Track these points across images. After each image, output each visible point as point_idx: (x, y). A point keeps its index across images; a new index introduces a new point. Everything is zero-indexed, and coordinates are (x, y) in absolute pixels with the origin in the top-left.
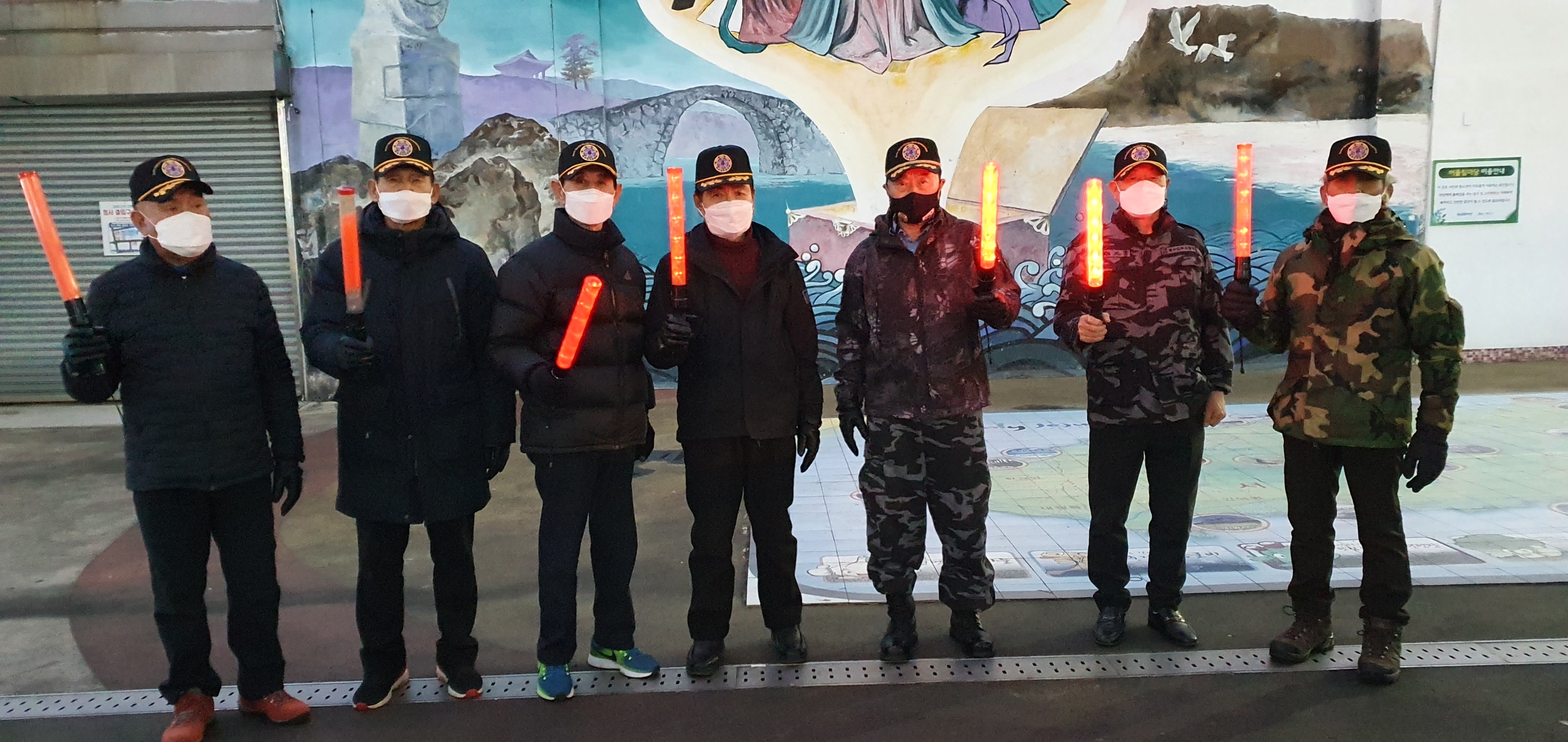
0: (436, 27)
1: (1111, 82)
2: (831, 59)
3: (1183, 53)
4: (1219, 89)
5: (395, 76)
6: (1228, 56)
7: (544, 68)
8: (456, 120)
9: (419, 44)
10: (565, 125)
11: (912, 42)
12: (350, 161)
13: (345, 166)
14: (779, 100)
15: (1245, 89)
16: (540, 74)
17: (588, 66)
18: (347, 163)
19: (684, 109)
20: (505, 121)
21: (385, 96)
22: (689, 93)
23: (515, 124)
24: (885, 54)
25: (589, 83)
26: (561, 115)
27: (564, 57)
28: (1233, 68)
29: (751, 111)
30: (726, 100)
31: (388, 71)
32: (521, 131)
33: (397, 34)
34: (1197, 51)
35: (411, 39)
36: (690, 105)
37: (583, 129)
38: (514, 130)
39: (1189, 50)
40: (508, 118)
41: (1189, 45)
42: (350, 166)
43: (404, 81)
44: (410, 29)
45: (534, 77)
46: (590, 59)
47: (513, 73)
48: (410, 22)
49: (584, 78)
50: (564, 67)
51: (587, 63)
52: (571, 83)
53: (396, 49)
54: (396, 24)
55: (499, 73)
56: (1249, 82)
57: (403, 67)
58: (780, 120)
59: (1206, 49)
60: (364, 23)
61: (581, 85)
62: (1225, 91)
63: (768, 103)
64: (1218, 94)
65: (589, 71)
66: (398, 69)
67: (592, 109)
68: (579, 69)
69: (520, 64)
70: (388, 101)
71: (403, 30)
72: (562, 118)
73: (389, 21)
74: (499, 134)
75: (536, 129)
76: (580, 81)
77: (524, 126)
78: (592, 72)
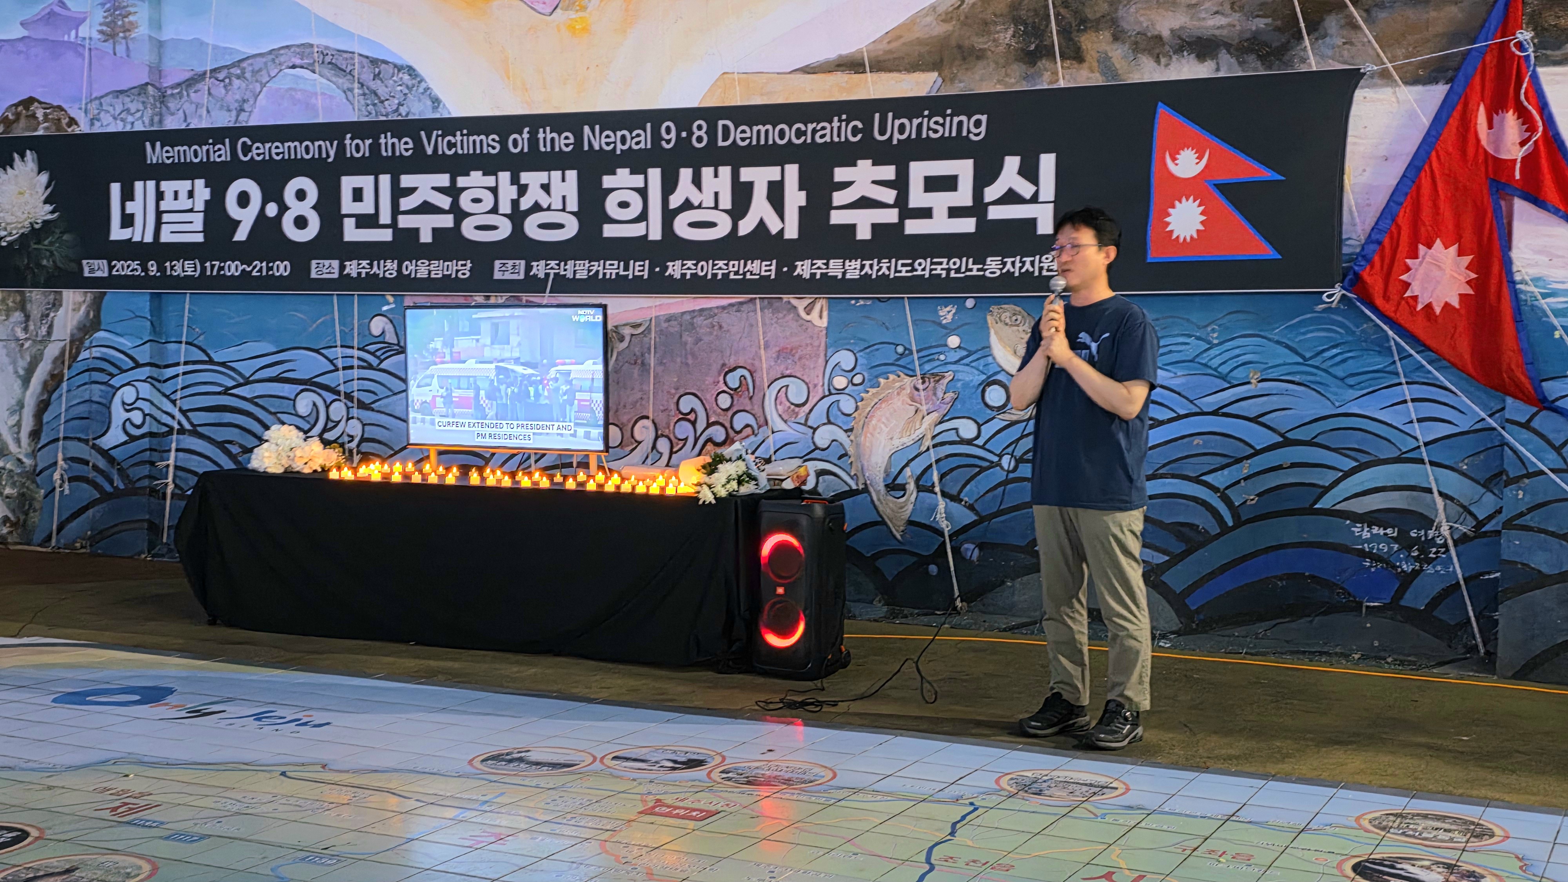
7: (78, 22)
10: (99, 114)
14: (395, 65)
16: (73, 33)
17: (131, 18)
19: (263, 85)
20: (29, 109)
22: (270, 57)
23: (40, 114)
25: (131, 46)
26: (96, 98)
27: (102, 5)
29: (354, 85)
30: (320, 69)
32: (46, 124)
36: (269, 79)
37: (122, 120)
38: (39, 124)
40: (32, 104)
45: (66, 38)
46: (135, 6)
47: (41, 32)
49: (125, 38)
50: (102, 20)
51: (130, 14)
52: (108, 46)
55: (25, 33)
58: (396, 102)
61: (121, 49)
63: (379, 73)
65: (133, 26)
67: (133, 87)
68: (120, 23)
69: (50, 17)
72: (97, 102)
74: (20, 131)
75: (65, 122)
76: (121, 43)
77: (50, 117)
78: (137, 28)
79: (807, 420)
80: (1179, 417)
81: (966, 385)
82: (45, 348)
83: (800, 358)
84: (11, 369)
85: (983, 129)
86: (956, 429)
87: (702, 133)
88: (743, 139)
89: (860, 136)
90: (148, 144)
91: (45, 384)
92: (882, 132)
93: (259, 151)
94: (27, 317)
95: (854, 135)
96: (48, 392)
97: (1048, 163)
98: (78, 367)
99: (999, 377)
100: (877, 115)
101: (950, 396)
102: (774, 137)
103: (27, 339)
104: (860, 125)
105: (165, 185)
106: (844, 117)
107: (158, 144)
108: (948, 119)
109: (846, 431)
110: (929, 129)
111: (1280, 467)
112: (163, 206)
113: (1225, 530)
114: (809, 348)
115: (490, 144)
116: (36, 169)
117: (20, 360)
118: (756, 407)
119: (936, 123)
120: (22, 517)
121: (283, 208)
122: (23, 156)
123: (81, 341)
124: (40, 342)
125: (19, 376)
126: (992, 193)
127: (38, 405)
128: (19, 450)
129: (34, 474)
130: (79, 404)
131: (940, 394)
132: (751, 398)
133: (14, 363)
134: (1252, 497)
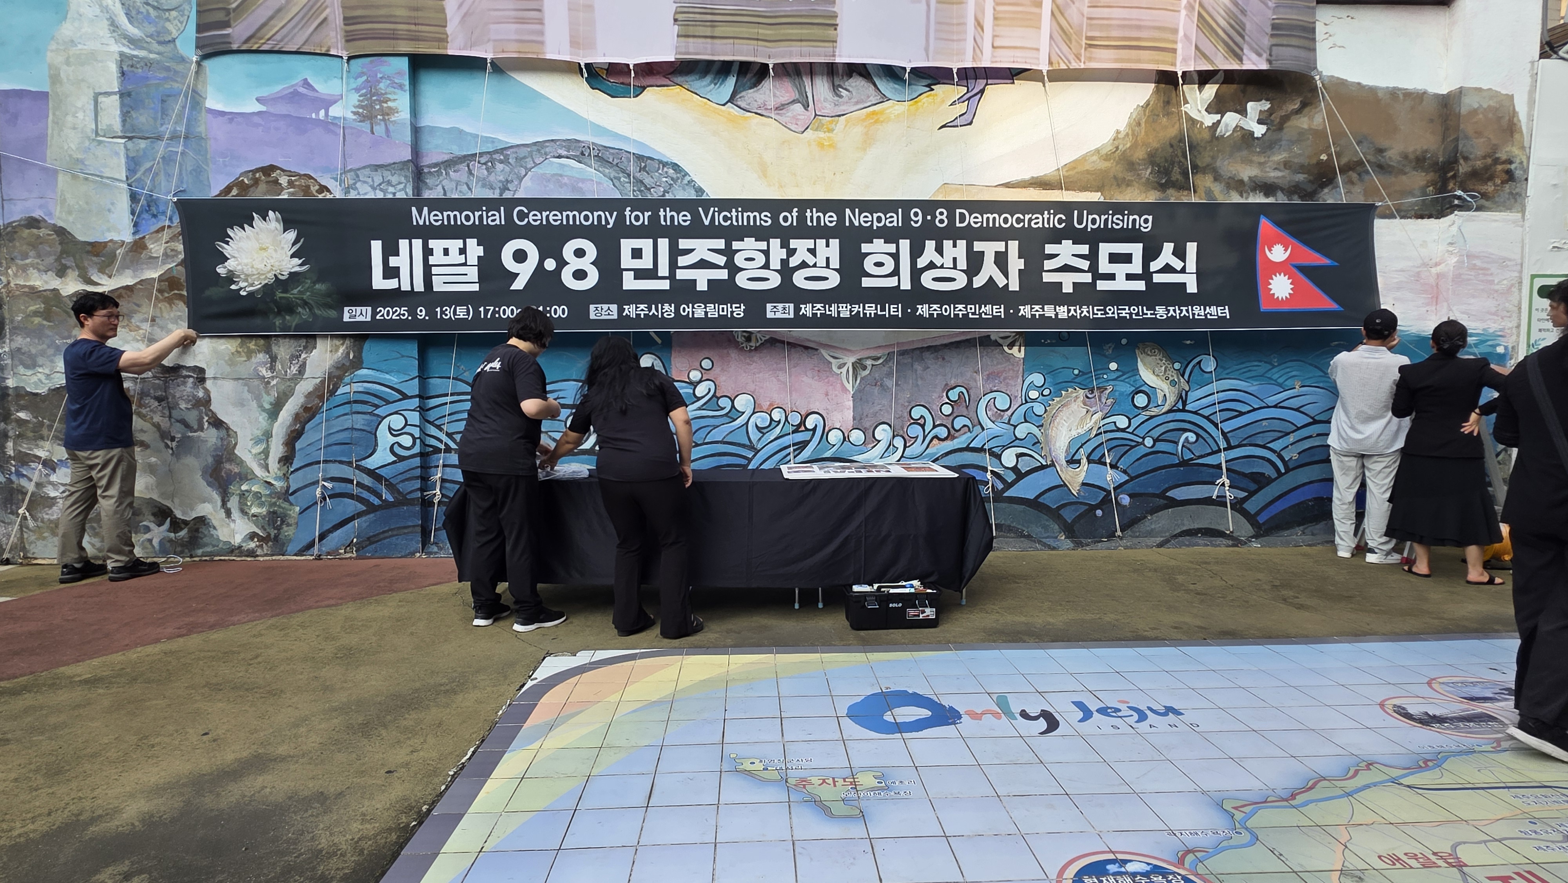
0: (174, 40)
1: (1107, 157)
2: (732, 110)
3: (1202, 123)
4: (1247, 173)
5: (112, 107)
6: (1260, 130)
7: (327, 103)
8: (198, 171)
9: (148, 64)
10: (355, 184)
11: (844, 93)
12: (42, 224)
13: (35, 231)
14: (660, 162)
15: (1280, 174)
16: (322, 113)
17: (390, 104)
18: (39, 228)
19: (528, 170)
20: (270, 175)
21: (97, 134)
22: (535, 148)
23: (284, 181)
24: (806, 107)
25: (391, 127)
26: (351, 170)
27: (357, 90)
28: (1267, 144)
29: (621, 175)
30: (587, 160)
31: (101, 99)
32: (291, 190)
33: (116, 48)
34: (1219, 122)
35: (136, 56)
36: (536, 165)
37: (381, 190)
38: (282, 189)
39: (1209, 120)
40: (273, 172)
41: (1209, 113)
42: (42, 232)
43: (125, 116)
44: (133, 42)
45: (314, 116)
46: (395, 93)
47: (282, 109)
48: (134, 31)
49: (384, 120)
50: (357, 103)
51: (390, 100)
52: (366, 126)
53: (113, 68)
54: (115, 34)
55: (263, 108)
56: (1286, 165)
57: (124, 95)
58: (662, 190)
59: (1231, 119)
60: (67, 30)
61: (379, 129)
62: (1255, 176)
63: (645, 166)
64: (1246, 179)
65: (392, 111)
66: (117, 97)
67: (394, 163)
68: (378, 107)
69: (293, 96)
70: (100, 142)
71: (125, 42)
72: (352, 173)
73: (103, 29)
74: (260, 193)
75: (314, 189)
76: (379, 124)
77: (297, 183)
78: (397, 112)
79: (1009, 420)
80: (1255, 410)
81: (1121, 394)
82: (296, 385)
83: (1005, 379)
84: (254, 404)
85: (1150, 224)
86: (1115, 423)
87: (944, 217)
88: (976, 223)
89: (1064, 224)
90: (414, 209)
91: (297, 417)
92: (1080, 223)
93: (535, 218)
94: (273, 359)
95: (1060, 224)
96: (300, 422)
97: (1192, 248)
98: (337, 400)
99: (1143, 388)
100: (1076, 212)
101: (1110, 401)
102: (999, 221)
103: (273, 378)
104: (1064, 218)
105: (432, 243)
106: (1052, 211)
107: (426, 209)
108: (1126, 217)
109: (1038, 427)
110: (1113, 222)
111: (1310, 437)
112: (432, 260)
113: (1280, 474)
114: (1011, 372)
115: (764, 219)
116: (280, 227)
117: (264, 395)
118: (971, 413)
119: (1118, 219)
120: (273, 533)
121: (562, 263)
122: (264, 217)
123: (340, 378)
124: (289, 380)
125: (264, 410)
126: (1155, 266)
127: (289, 435)
128: (267, 474)
129: (287, 494)
130: (337, 432)
131: (1104, 400)
132: (967, 407)
133: (258, 398)
134: (1295, 456)
